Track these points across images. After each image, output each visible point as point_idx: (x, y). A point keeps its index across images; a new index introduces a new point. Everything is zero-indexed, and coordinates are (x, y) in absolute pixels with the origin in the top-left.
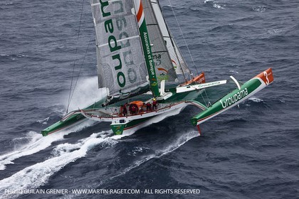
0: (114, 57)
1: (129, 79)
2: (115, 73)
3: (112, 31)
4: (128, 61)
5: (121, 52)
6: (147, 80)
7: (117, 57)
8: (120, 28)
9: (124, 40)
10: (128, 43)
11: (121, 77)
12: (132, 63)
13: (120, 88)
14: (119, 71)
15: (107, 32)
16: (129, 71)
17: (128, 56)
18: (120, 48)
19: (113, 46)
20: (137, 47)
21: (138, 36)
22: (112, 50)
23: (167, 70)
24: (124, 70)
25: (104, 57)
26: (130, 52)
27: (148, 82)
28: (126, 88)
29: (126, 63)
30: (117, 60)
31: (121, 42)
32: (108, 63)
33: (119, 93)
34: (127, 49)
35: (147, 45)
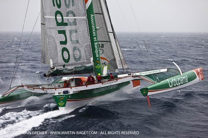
0: (60, 32)
1: (74, 56)
2: (60, 47)
3: (59, 6)
4: (74, 39)
5: (67, 29)
6: (92, 61)
7: (63, 32)
8: (67, 6)
9: (71, 18)
10: (75, 23)
11: (65, 52)
12: (77, 42)
13: (64, 63)
14: (64, 46)
15: (54, 6)
16: (75, 49)
17: (74, 34)
18: (66, 24)
19: (60, 21)
20: (83, 28)
21: (85, 17)
22: (58, 24)
23: (109, 60)
24: (69, 46)
25: (49, 28)
26: (76, 31)
27: (92, 64)
28: (70, 65)
29: (71, 40)
30: (62, 35)
31: (68, 19)
32: (54, 35)
33: (62, 68)
34: (73, 27)
35: (93, 27)
